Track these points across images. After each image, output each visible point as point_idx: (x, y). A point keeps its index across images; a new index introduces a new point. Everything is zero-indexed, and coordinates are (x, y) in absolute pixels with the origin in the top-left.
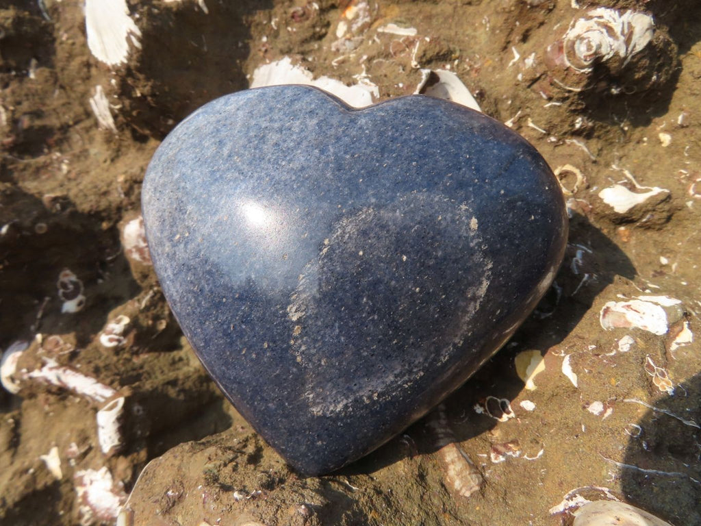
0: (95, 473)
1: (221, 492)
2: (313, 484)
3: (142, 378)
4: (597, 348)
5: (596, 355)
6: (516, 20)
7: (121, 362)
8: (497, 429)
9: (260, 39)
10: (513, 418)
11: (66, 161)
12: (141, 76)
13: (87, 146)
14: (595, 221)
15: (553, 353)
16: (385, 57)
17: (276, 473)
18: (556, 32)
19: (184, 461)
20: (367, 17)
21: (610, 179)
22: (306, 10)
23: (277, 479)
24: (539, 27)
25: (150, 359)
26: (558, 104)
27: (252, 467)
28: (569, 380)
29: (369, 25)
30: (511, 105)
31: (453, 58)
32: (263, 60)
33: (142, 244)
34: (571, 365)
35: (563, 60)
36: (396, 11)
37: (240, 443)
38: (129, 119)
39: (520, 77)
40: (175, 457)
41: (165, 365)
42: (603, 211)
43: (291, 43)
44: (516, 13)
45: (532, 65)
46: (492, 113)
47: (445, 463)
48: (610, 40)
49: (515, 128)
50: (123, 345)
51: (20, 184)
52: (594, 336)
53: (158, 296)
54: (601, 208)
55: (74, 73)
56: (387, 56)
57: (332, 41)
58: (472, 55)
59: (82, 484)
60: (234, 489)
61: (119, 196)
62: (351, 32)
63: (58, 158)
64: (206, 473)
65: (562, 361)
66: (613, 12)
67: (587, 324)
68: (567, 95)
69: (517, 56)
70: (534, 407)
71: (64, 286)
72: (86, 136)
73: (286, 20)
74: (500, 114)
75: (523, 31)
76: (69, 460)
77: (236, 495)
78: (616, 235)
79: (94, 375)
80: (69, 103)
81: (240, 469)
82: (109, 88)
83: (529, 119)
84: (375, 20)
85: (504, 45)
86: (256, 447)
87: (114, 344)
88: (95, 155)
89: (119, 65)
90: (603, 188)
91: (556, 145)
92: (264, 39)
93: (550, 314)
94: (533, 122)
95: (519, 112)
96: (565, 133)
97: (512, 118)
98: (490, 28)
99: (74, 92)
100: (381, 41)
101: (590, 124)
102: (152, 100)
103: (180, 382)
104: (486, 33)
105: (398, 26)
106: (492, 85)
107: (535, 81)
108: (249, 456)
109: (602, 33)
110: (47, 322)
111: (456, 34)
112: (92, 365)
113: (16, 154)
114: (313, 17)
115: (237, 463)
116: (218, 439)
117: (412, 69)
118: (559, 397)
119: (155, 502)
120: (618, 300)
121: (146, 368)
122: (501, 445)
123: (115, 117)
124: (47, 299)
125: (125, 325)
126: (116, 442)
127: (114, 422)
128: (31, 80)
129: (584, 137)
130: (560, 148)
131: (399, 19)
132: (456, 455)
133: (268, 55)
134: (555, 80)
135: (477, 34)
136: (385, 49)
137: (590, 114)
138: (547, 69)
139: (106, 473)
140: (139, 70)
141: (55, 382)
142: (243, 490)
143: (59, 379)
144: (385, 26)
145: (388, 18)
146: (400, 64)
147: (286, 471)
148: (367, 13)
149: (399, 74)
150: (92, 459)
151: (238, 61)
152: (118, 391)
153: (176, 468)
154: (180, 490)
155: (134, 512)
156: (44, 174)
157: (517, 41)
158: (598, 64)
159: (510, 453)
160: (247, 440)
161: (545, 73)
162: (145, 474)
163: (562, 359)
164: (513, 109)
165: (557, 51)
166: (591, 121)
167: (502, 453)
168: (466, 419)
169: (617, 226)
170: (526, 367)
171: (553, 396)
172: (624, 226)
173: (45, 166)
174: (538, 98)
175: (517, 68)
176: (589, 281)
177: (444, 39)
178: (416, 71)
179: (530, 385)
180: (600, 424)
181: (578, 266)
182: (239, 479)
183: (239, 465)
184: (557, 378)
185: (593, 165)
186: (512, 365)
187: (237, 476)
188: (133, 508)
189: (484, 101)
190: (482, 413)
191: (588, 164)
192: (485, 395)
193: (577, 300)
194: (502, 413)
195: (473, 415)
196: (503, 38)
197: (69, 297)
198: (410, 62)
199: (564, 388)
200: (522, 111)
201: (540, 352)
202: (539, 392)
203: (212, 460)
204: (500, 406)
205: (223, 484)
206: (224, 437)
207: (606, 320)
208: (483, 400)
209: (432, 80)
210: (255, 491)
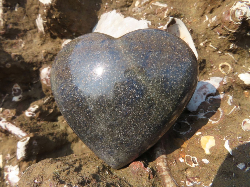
0: (13, 167)
1: (58, 184)
2: (103, 186)
3: (40, 131)
4: (241, 138)
5: (241, 141)
6: (209, 4)
7: (32, 123)
8: (189, 170)
9: (105, 4)
10: (197, 166)
11: (24, 43)
12: (56, 10)
13: (33, 39)
14: (235, 87)
15: (220, 138)
16: (153, 15)
17: (86, 178)
18: (227, 7)
19: (46, 167)
21: (243, 70)
23: (87, 181)
24: (218, 7)
25: (44, 124)
26: (224, 37)
27: (76, 173)
29: (148, 3)
30: (203, 37)
31: (181, 17)
32: (105, 11)
33: (48, 78)
34: (229, 144)
35: (229, 18)
37: (73, 161)
38: (49, 27)
39: (209, 25)
40: (43, 164)
41: (50, 127)
42: (239, 83)
43: (117, 7)
44: (209, 1)
45: (215, 20)
46: (195, 39)
47: (165, 183)
49: (204, 46)
50: (34, 116)
51: (5, 49)
52: (239, 133)
53: (52, 99)
54: (239, 81)
55: (32, 11)
56: (154, 14)
57: (133, 8)
58: (189, 17)
59: (7, 171)
60: (65, 183)
61: (42, 58)
62: (141, 5)
63: (21, 42)
64: (54, 173)
65: (224, 143)
67: (235, 127)
68: (229, 33)
69: (207, 19)
70: (208, 162)
71: (15, 90)
72: (33, 35)
74: (198, 40)
75: (211, 9)
76: (6, 160)
77: (66, 186)
78: (243, 94)
79: (20, 127)
81: (71, 174)
82: (43, 13)
83: (210, 43)
84: (151, 1)
85: (202, 14)
86: (80, 164)
87: (31, 116)
88: (35, 42)
89: (48, 4)
90: (240, 73)
91: (220, 55)
92: (107, 4)
93: (217, 122)
94: (212, 44)
95: (206, 40)
96: (225, 50)
97: (203, 42)
98: (197, 7)
99: (31, 18)
100: (153, 8)
101: (236, 47)
102: (59, 20)
103: (55, 134)
104: (195, 9)
105: (160, 3)
106: (196, 29)
107: (215, 27)
108: (75, 168)
109: (247, 8)
110: (6, 104)
111: (183, 9)
112: (20, 123)
113: (4, 38)
115: (69, 171)
117: (164, 19)
118: (221, 159)
120: (249, 118)
121: (42, 127)
122: (191, 178)
123: (45, 27)
124: (7, 95)
125: (36, 109)
126: (24, 155)
127: (24, 147)
128: (16, 11)
129: (233, 53)
130: (222, 56)
131: (161, 1)
132: (170, 180)
133: (107, 10)
134: (225, 27)
135: (191, 10)
136: (154, 11)
137: (237, 43)
138: (221, 22)
139: (17, 167)
140: (56, 7)
141: (4, 127)
142: (69, 184)
143: (5, 126)
144: (155, 2)
146: (159, 17)
147: (91, 177)
149: (158, 21)
150: (13, 161)
151: (95, 11)
152: (28, 134)
153: (41, 170)
154: (41, 180)
156: (14, 47)
157: (208, 13)
158: (244, 21)
159: (195, 182)
160: (76, 161)
161: (220, 24)
162: (28, 170)
163: (224, 141)
164: (204, 38)
165: (227, 15)
166: (237, 46)
167: (191, 181)
168: (176, 164)
169: (244, 90)
170: (206, 143)
171: (218, 158)
172: (247, 90)
173: (15, 44)
174: (215, 35)
175: (208, 22)
176: (237, 109)
177: (178, 9)
178: (166, 20)
179: (207, 152)
180: (243, 174)
181: (231, 102)
182: (69, 178)
183: (70, 172)
184: (221, 150)
185: (236, 64)
186: (199, 142)
187: (68, 177)
188: (19, 185)
189: (192, 34)
190: (183, 162)
191: (234, 63)
192: (185, 154)
193: (230, 116)
194: (192, 163)
195: (178, 162)
196: (202, 11)
197: (16, 95)
198: (164, 17)
199: (224, 155)
200: (208, 39)
201: (213, 137)
202: (211, 156)
203: (58, 168)
204: (191, 160)
205: (61, 180)
206: (67, 158)
207: (244, 127)
208: (184, 156)
209: (173, 22)
210: (75, 185)
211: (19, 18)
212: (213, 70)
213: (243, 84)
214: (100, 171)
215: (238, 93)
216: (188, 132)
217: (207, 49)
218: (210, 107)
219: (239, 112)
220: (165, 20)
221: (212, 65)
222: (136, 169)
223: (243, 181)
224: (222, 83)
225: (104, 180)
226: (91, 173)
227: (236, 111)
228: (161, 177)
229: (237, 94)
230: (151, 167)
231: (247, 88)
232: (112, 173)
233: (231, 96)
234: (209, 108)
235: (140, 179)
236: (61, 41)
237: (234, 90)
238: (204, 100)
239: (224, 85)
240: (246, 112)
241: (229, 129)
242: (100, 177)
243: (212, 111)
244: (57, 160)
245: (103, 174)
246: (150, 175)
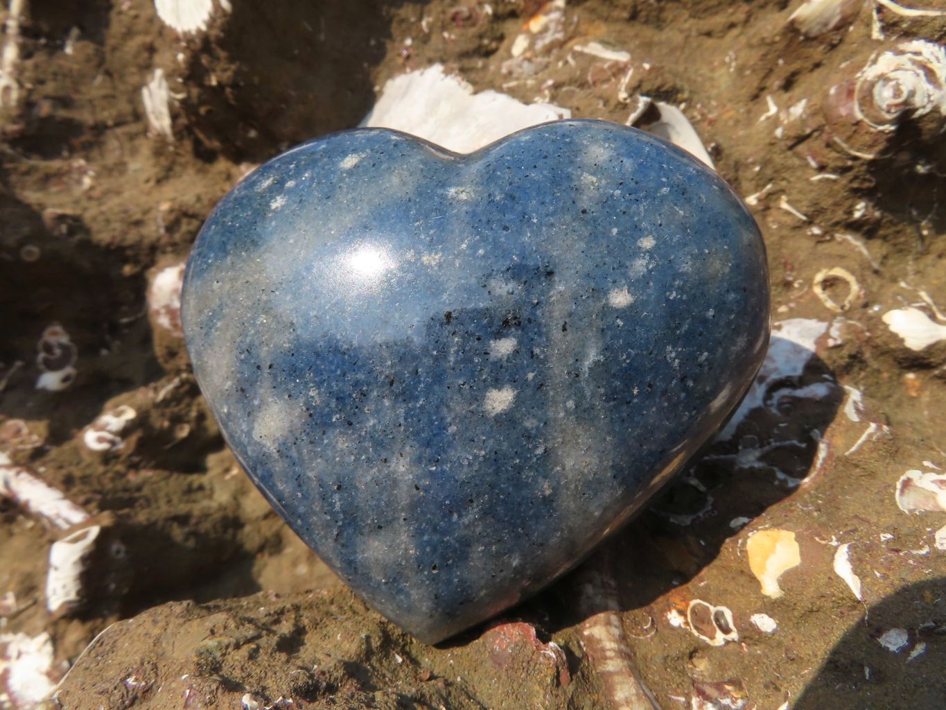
0: (28, 640)
1: (220, 690)
2: (386, 703)
3: (138, 504)
4: (894, 539)
5: (893, 550)
6: (779, 57)
8: (702, 657)
9: (402, 40)
10: (734, 641)
12: (222, 54)
13: (127, 159)
14: (872, 357)
15: (817, 539)
16: (578, 87)
17: (323, 673)
18: (844, 70)
19: (169, 631)
20: (559, 32)
21: (899, 298)
22: (474, 15)
23: (324, 684)
24: (812, 70)
25: (155, 479)
26: (833, 177)
27: (284, 657)
28: (847, 586)
29: (561, 44)
30: (758, 173)
31: (679, 100)
32: (401, 69)
33: (176, 304)
34: (851, 560)
35: (852, 109)
36: (603, 29)
37: (270, 614)
38: (193, 119)
39: (779, 132)
40: (155, 622)
41: (175, 492)
42: (886, 344)
43: (445, 53)
44: (781, 46)
45: (801, 116)
47: (614, 702)
48: (929, 88)
49: (761, 208)
50: (118, 450)
51: (18, 191)
52: (885, 521)
53: (186, 388)
54: (884, 338)
55: (129, 57)
56: (583, 85)
57: (503, 60)
58: (706, 101)
59: (5, 656)
60: (245, 689)
62: (534, 51)
63: (80, 167)
64: (201, 654)
65: (834, 553)
66: (936, 48)
67: (873, 501)
68: (850, 163)
69: (773, 109)
70: (774, 626)
71: (48, 348)
72: (127, 145)
73: (443, 22)
74: (740, 184)
75: (788, 74)
77: (246, 700)
78: (901, 384)
79: (63, 487)
80: (113, 97)
81: (263, 657)
82: (172, 66)
83: (784, 198)
84: (571, 38)
85: (755, 92)
86: (296, 625)
87: (104, 446)
88: (135, 171)
90: (890, 309)
91: (819, 240)
92: (408, 42)
93: (806, 480)
94: (789, 202)
95: (769, 186)
96: (837, 224)
97: (757, 192)
98: (736, 67)
99: (124, 83)
100: (577, 62)
101: (877, 214)
102: (232, 93)
103: (193, 521)
104: (729, 75)
105: (604, 47)
106: (732, 143)
107: (801, 139)
108: (280, 637)
109: (918, 75)
110: (11, 399)
111: (686, 69)
112: (64, 472)
113: (20, 150)
114: (482, 24)
115: (258, 647)
116: (234, 605)
117: (619, 103)
118: (821, 615)
119: (101, 693)
120: (925, 470)
121: (146, 491)
122: (711, 685)
123: (174, 117)
124: (19, 364)
125: (127, 421)
126: (72, 596)
127: (75, 563)
128: (66, 56)
129: (863, 235)
130: (824, 246)
131: (606, 39)
132: (634, 691)
133: (411, 63)
134: (837, 139)
135: (717, 75)
136: (581, 75)
137: (879, 199)
138: (824, 122)
139: (45, 643)
140: (222, 43)
142: (261, 695)
143: (7, 484)
144: (585, 44)
145: (589, 37)
146: (600, 97)
147: (341, 672)
148: (560, 27)
149: (597, 109)
150: (29, 617)
151: (366, 65)
152: (93, 516)
153: (151, 641)
154: (150, 679)
155: (62, 706)
156: (55, 185)
157: (775, 88)
158: (907, 120)
159: (726, 701)
160: (281, 612)
161: (819, 129)
162: (99, 644)
163: (832, 551)
164: (760, 179)
165: (844, 96)
166: (878, 210)
167: (711, 698)
168: (653, 633)
169: (904, 371)
170: (766, 558)
171: (812, 611)
172: (914, 372)
173: (59, 175)
174: (802, 166)
175: (775, 122)
176: (879, 434)
177: (670, 72)
178: (624, 107)
179: (771, 589)
180: (903, 668)
181: (858, 411)
182: (257, 674)
183: (261, 651)
184: (823, 580)
185: (874, 275)
186: (741, 552)
187: (254, 667)
188: (63, 699)
189: (719, 160)
190: (680, 626)
191: (868, 273)
192: (689, 596)
193: (854, 462)
194: (715, 631)
195: (664, 627)
196: (755, 83)
197: (52, 366)
198: (617, 95)
199: (834, 599)
200: (774, 183)
201: (793, 535)
202: (786, 603)
203: (217, 635)
204: (712, 618)
205: (227, 678)
206: (245, 603)
207: (905, 499)
208: (684, 604)
209: (651, 115)
210: (281, 698)
211: (78, 80)
212: (794, 294)
213: (901, 350)
214: (373, 653)
215: (880, 381)
216: (701, 514)
217: (770, 219)
218: (779, 428)
219: (886, 446)
220: (620, 106)
221: (789, 275)
222: (507, 647)
223: (903, 695)
224: (827, 343)
225: (389, 686)
226: (340, 658)
227: (874, 443)
228: (598, 678)
229: (877, 383)
230: (562, 642)
231: (916, 363)
232: (415, 662)
233: (858, 389)
234: (776, 431)
235: (521, 685)
236: (234, 170)
237: (868, 369)
238: (758, 402)
239: (833, 351)
240: (913, 447)
241: (851, 508)
242: (373, 674)
243: (787, 443)
244: (208, 608)
245: (385, 663)
246: (558, 672)
